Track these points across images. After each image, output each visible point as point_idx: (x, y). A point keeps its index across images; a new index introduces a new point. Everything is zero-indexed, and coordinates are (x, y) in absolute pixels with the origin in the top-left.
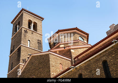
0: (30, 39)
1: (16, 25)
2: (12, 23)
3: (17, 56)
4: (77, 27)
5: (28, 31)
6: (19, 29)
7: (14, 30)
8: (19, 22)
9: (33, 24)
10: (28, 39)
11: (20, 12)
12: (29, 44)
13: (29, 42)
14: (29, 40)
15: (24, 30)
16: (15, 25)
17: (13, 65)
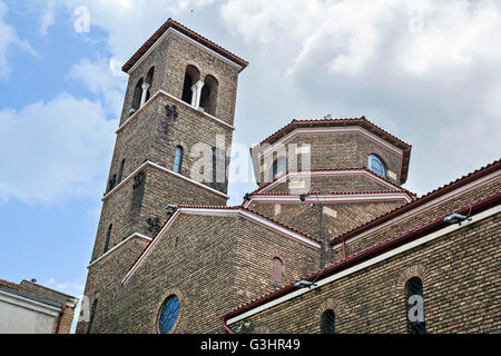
0: (182, 144)
1: (141, 82)
2: (125, 69)
3: (128, 204)
4: (363, 118)
5: (179, 109)
6: (147, 98)
7: (131, 100)
8: (152, 69)
9: (200, 84)
10: (176, 143)
11: (159, 33)
12: (177, 160)
13: (178, 152)
14: (179, 147)
15: (167, 107)
16: (136, 81)
17: (112, 234)
